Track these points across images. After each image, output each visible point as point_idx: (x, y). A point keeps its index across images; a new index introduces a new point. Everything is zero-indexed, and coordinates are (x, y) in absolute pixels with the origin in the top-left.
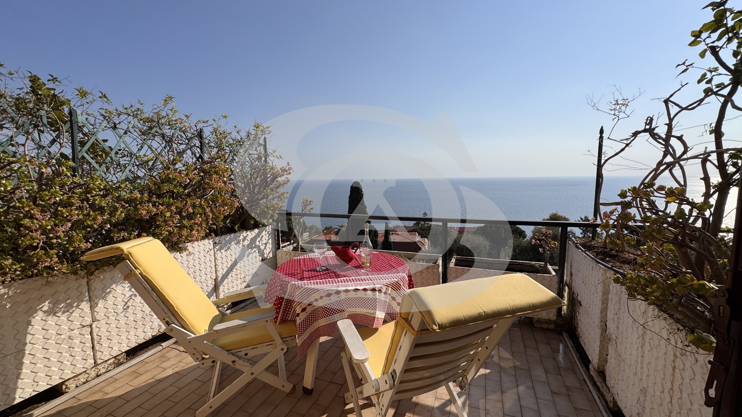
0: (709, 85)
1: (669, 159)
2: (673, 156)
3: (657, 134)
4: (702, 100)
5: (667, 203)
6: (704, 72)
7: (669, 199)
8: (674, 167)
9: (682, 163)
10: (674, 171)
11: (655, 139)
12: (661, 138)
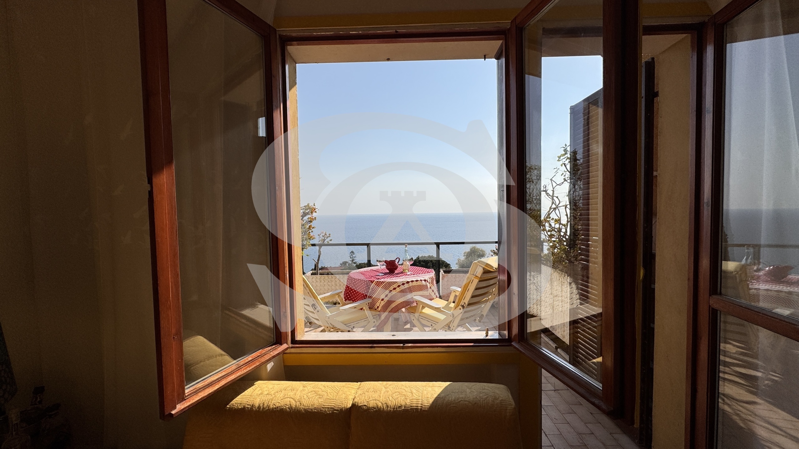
0: (565, 177)
1: (554, 206)
2: (555, 205)
3: (548, 193)
4: (563, 183)
5: (555, 224)
6: (562, 172)
7: (556, 223)
8: (556, 210)
9: (559, 208)
10: (556, 211)
11: (548, 195)
12: (550, 195)
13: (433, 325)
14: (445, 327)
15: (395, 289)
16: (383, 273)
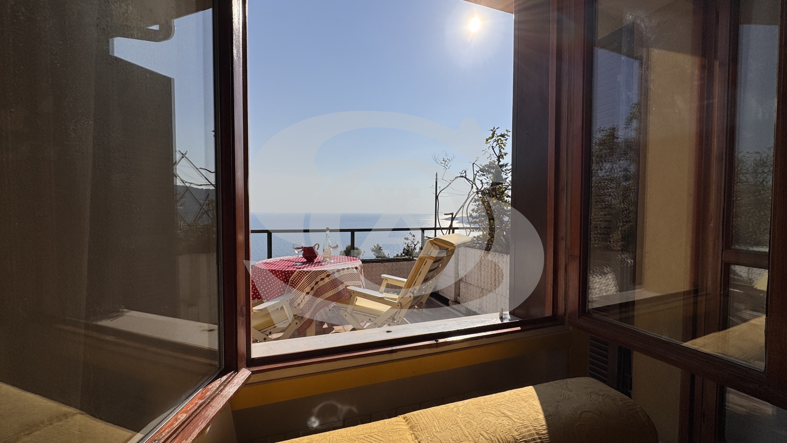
13: (372, 319)
14: (388, 320)
15: (322, 279)
16: (301, 263)
